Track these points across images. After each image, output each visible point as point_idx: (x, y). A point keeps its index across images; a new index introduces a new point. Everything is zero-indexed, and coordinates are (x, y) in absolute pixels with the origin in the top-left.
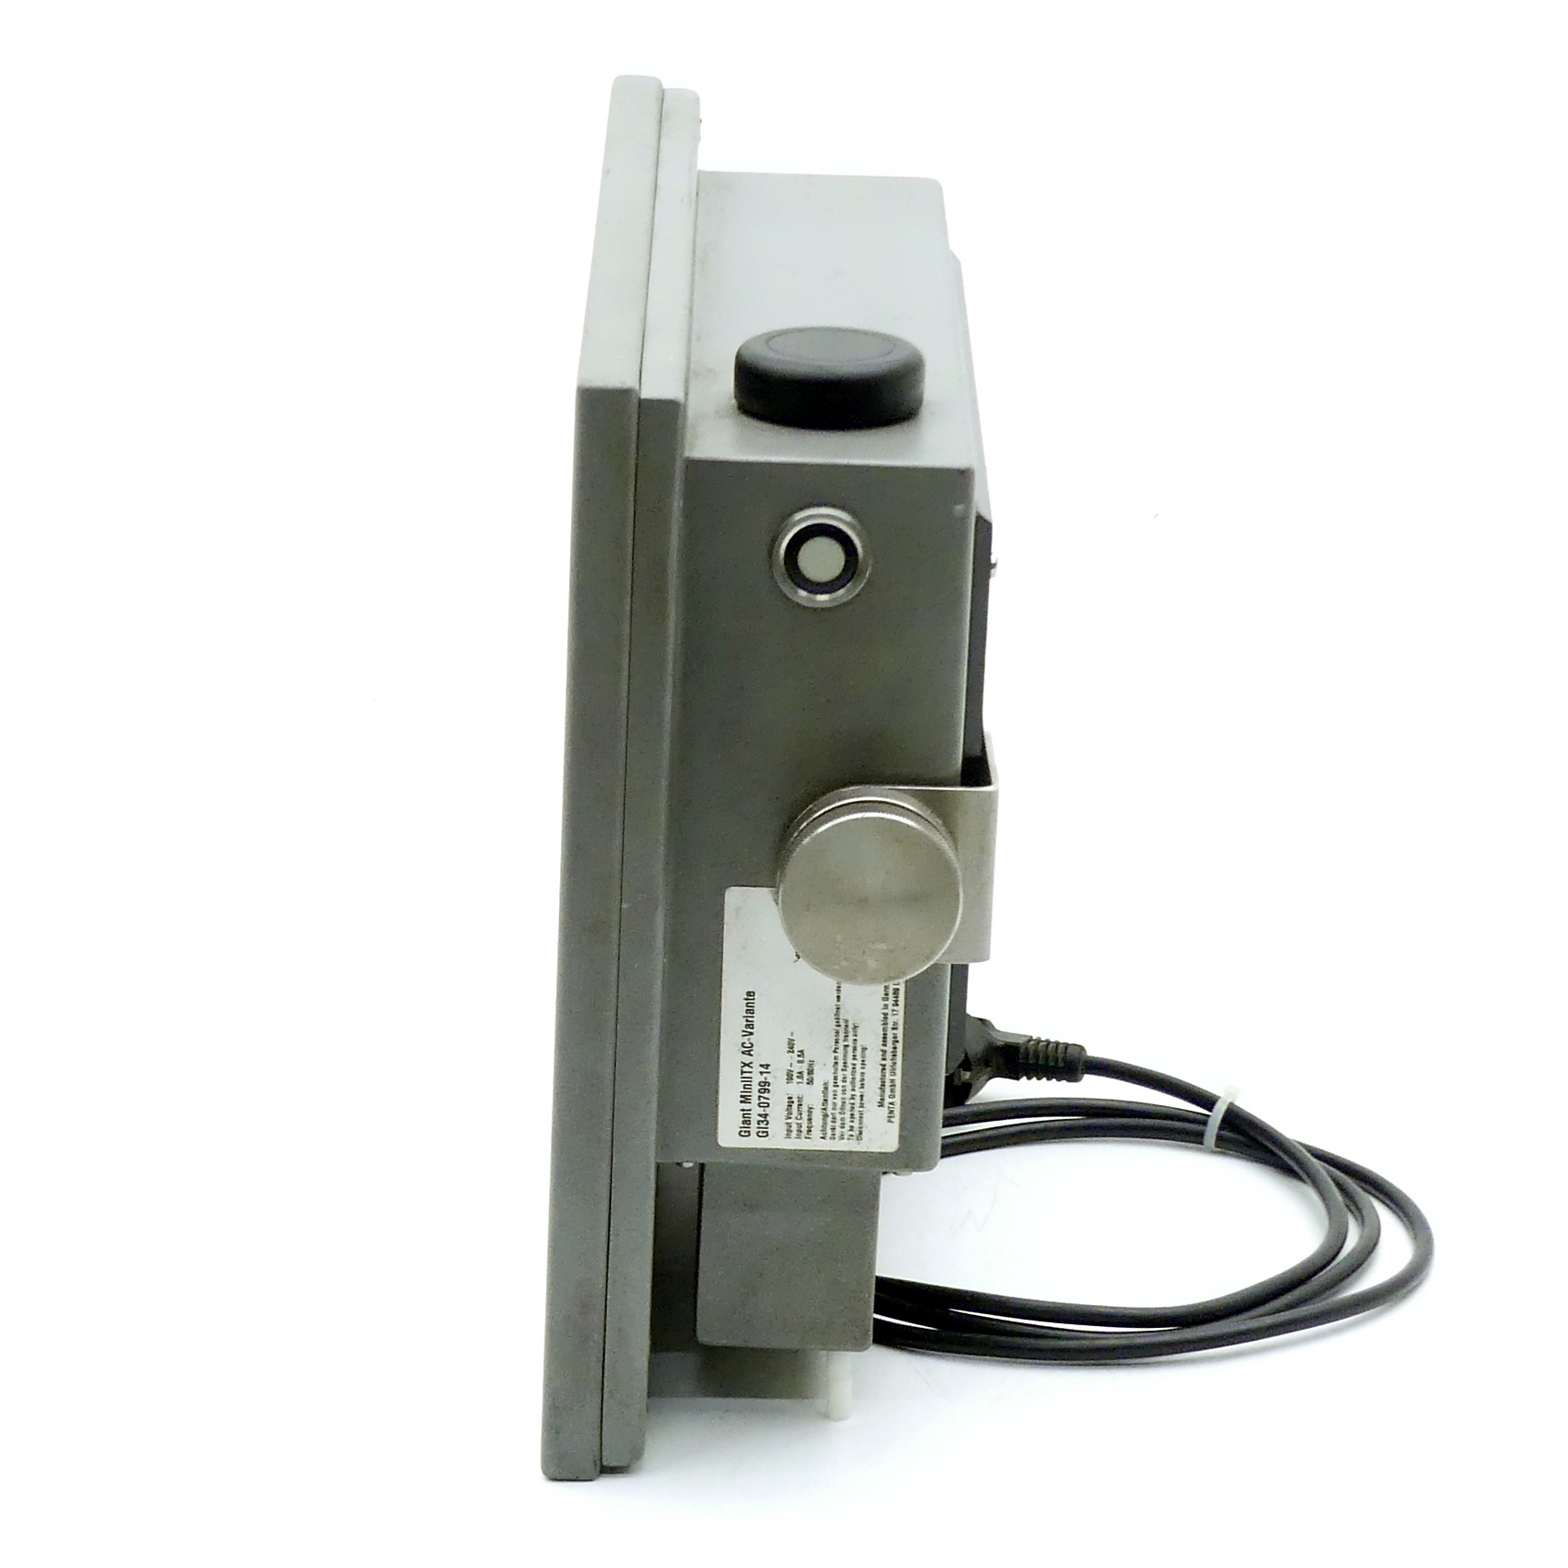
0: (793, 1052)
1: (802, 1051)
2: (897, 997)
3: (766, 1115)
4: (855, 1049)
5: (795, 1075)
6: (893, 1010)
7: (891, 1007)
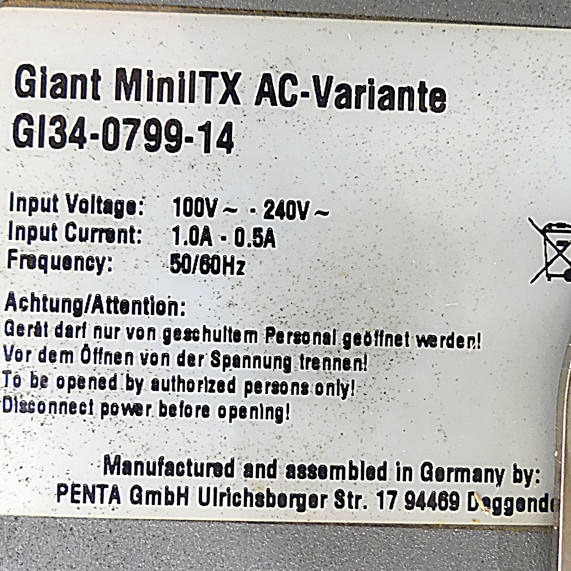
0: (268, 216)
1: (270, 239)
2: (432, 504)
3: (81, 141)
4: (277, 388)
5: (201, 222)
6: (394, 493)
7: (402, 488)
